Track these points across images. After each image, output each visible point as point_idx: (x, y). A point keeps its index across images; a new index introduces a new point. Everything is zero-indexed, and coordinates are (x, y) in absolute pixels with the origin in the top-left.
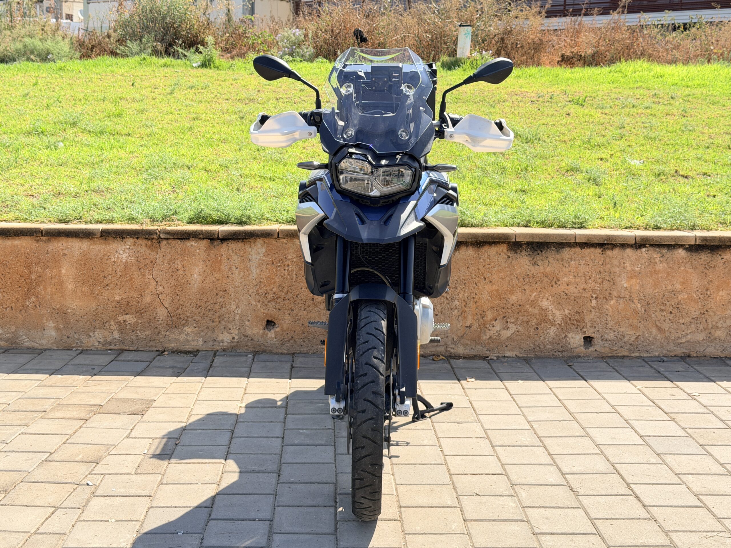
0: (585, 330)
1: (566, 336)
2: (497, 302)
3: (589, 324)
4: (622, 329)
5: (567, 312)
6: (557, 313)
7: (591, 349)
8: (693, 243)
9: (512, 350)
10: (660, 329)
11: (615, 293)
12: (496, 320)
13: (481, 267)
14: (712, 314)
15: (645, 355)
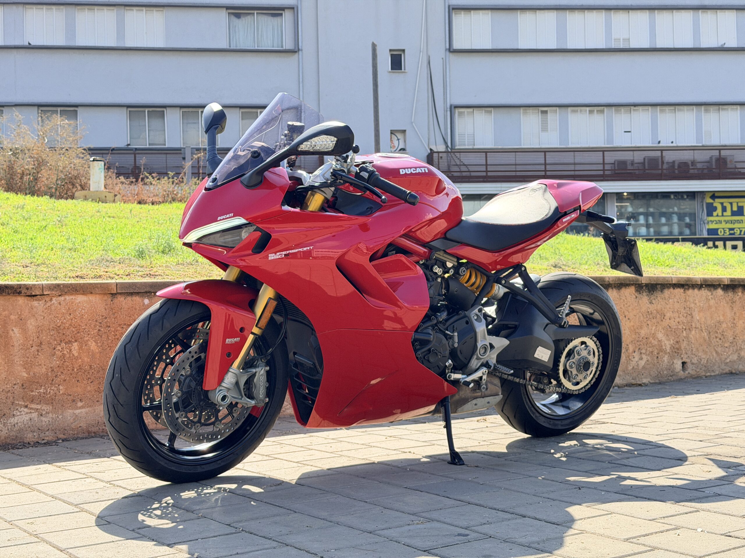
0: (682, 356)
1: (673, 362)
2: (633, 336)
3: (684, 352)
4: (700, 354)
5: (672, 342)
6: (667, 343)
7: (687, 372)
8: (726, 283)
9: (646, 378)
10: (717, 352)
11: (694, 326)
12: (635, 352)
13: (622, 306)
14: (738, 338)
15: (713, 374)
